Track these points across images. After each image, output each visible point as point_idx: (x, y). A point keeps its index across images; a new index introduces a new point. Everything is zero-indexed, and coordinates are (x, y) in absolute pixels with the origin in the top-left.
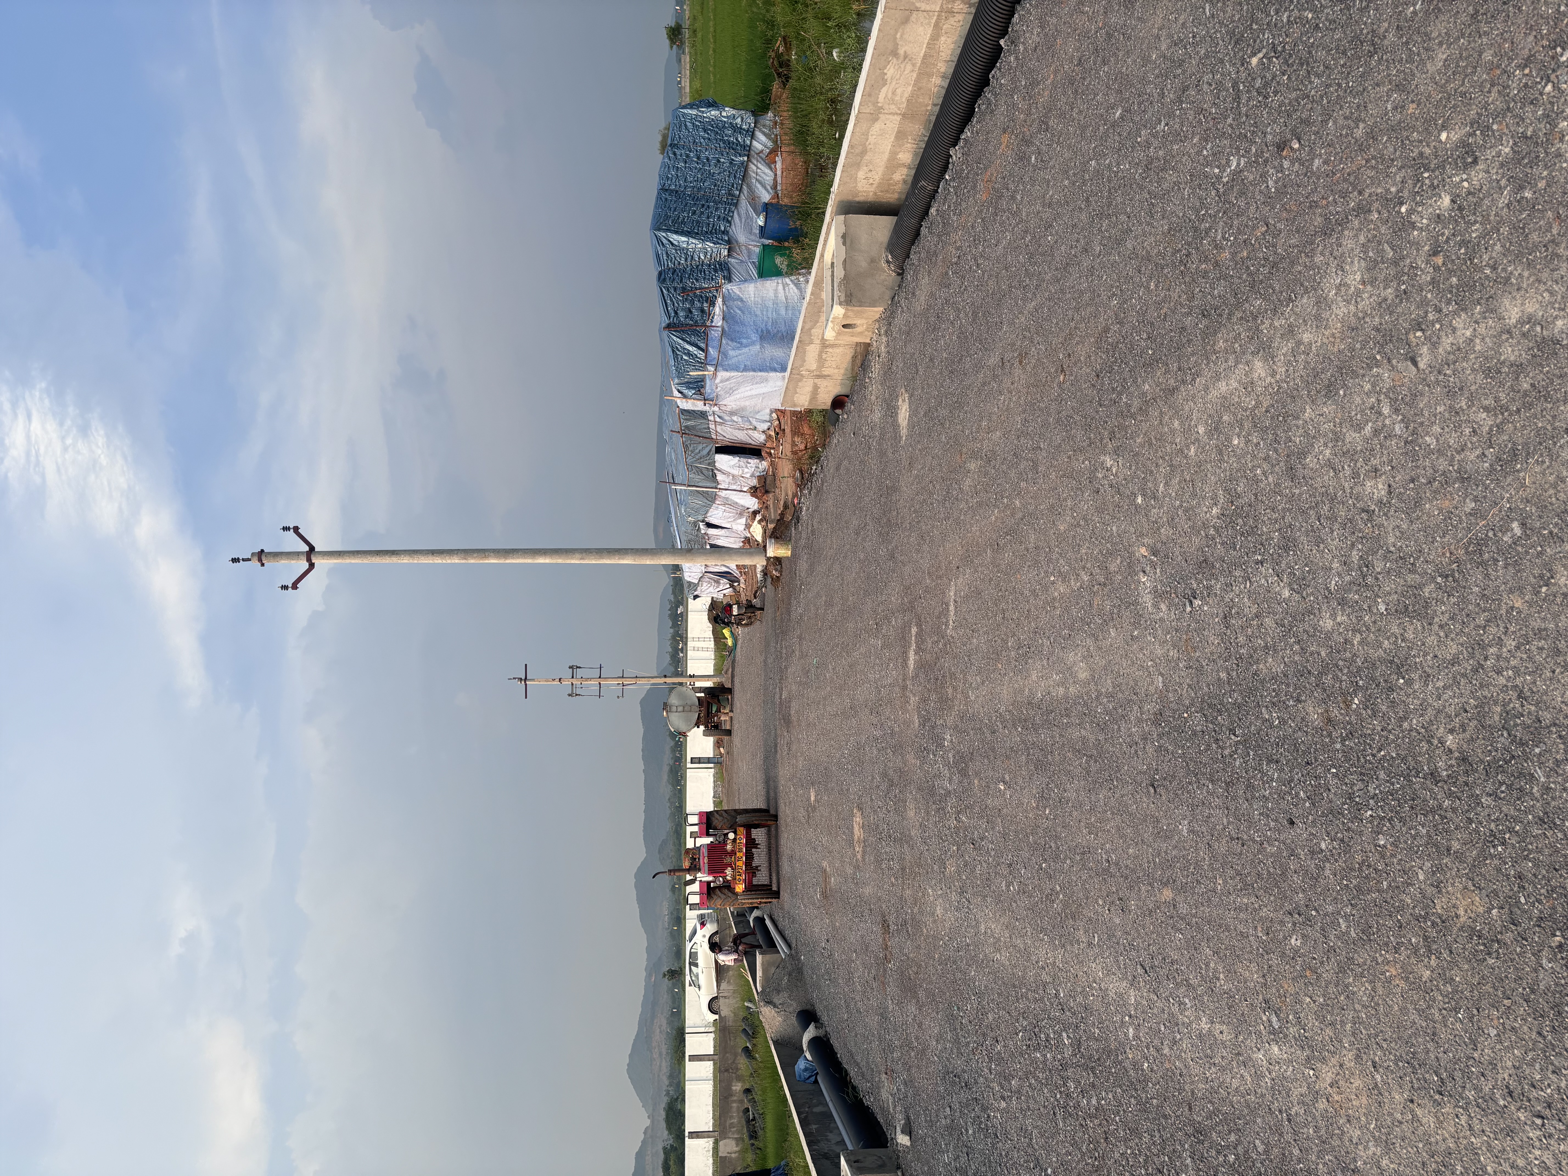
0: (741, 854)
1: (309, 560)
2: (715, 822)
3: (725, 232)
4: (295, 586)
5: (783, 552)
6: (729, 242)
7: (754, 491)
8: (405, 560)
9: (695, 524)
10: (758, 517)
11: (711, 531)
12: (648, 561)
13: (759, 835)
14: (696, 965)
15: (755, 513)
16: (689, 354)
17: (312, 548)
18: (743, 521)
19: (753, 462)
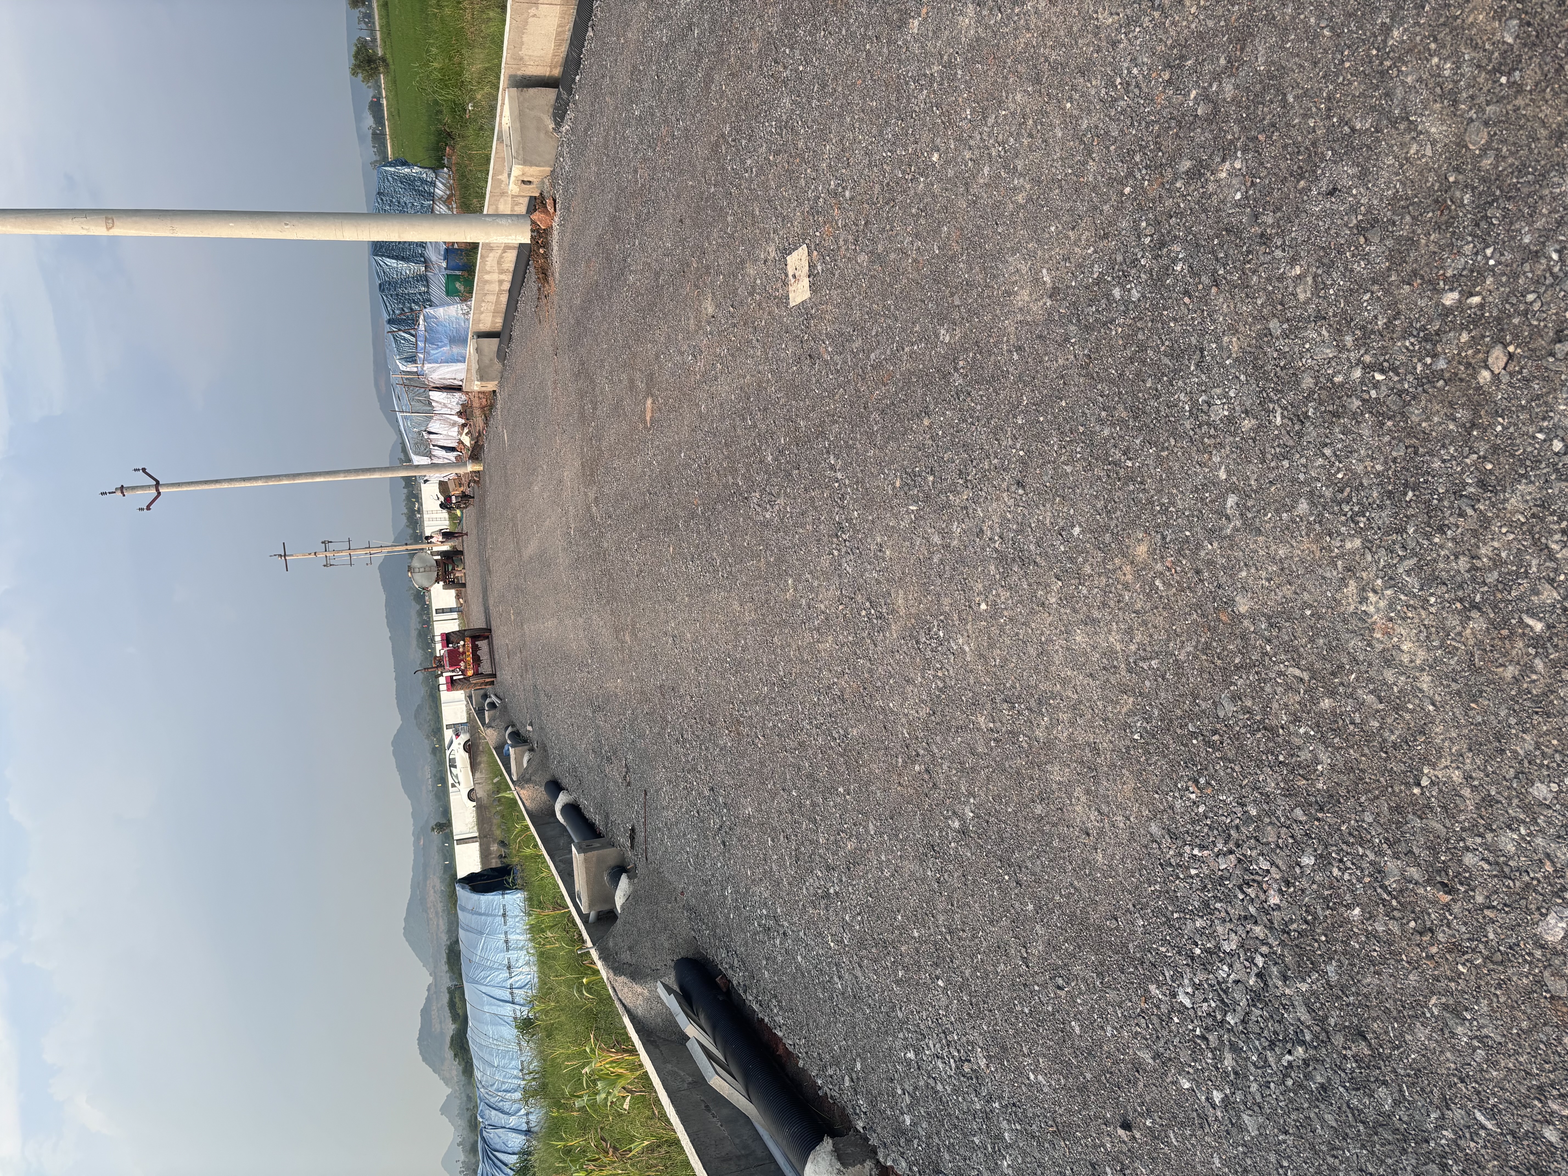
0: (469, 653)
1: (157, 490)
2: (452, 639)
3: (422, 255)
4: (148, 508)
5: (478, 467)
6: (425, 262)
7: (460, 414)
8: (226, 486)
9: (419, 433)
10: (466, 430)
11: (432, 436)
12: (390, 475)
13: (483, 644)
14: (455, 767)
15: (464, 425)
16: (405, 339)
17: (158, 482)
18: (456, 429)
19: (458, 395)
